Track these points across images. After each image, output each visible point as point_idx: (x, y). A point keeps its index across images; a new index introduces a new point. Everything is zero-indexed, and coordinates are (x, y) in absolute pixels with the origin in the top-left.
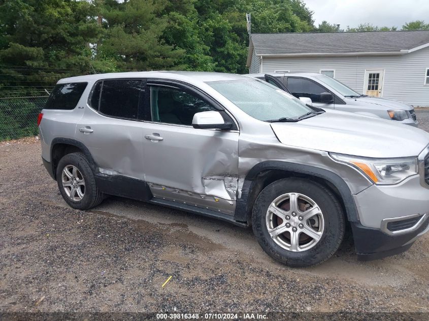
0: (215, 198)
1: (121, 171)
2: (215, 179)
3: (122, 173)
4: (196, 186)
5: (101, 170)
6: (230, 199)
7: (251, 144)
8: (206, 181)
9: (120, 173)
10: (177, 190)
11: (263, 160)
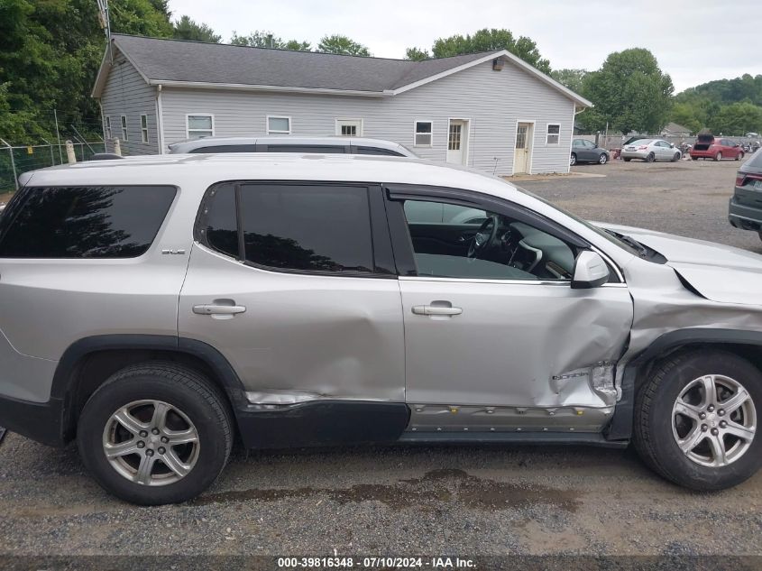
0: (577, 408)
1: (326, 389)
2: (574, 376)
3: (330, 396)
4: (541, 395)
5: (252, 397)
6: (603, 405)
7: (659, 307)
8: (560, 383)
9: (325, 395)
10: (489, 408)
11: (670, 330)
